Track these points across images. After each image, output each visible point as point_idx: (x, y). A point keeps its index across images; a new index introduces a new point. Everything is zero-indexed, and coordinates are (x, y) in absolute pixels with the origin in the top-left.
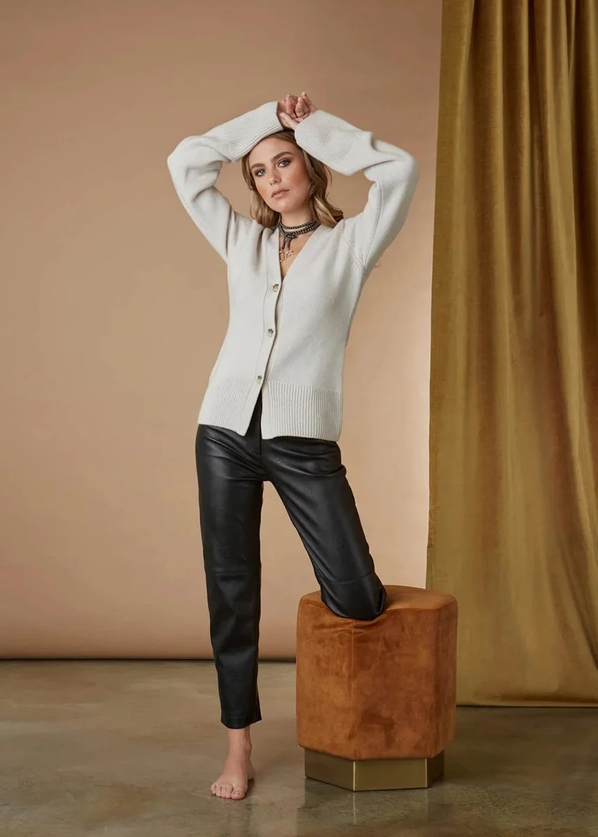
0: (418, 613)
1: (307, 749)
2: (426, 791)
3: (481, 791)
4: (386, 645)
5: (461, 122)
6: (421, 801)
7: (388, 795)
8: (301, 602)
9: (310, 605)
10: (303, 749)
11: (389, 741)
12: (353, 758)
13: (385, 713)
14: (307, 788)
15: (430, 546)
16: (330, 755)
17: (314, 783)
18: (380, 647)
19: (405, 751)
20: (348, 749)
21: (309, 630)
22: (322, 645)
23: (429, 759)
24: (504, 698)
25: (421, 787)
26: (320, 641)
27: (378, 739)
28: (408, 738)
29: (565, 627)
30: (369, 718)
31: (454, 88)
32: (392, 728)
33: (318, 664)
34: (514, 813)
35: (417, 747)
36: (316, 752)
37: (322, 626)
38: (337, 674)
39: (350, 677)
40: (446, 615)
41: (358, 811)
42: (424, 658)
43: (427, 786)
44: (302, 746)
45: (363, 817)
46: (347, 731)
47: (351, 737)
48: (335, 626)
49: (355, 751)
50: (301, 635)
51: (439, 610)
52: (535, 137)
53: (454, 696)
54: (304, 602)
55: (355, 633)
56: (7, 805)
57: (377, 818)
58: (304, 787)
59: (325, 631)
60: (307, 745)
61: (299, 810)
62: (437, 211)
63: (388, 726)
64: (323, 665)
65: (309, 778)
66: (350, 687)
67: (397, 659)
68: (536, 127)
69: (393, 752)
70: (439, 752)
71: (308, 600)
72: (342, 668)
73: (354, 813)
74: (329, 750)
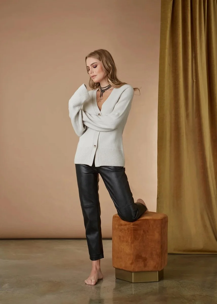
0: (155, 220)
1: (116, 268)
2: (158, 283)
3: (178, 282)
4: (144, 231)
5: (167, 51)
6: (156, 286)
7: (144, 284)
8: (113, 217)
9: (117, 218)
10: (115, 268)
11: (145, 265)
12: (133, 271)
13: (144, 255)
14: (116, 282)
15: (158, 198)
16: (125, 270)
17: (118, 280)
18: (142, 232)
19: (151, 268)
20: (131, 268)
21: (117, 226)
22: (121, 232)
23: (159, 271)
24: (184, 251)
25: (156, 281)
26: (121, 230)
27: (141, 264)
28: (151, 264)
29: (205, 226)
30: (138, 257)
31: (165, 39)
32: (146, 260)
33: (120, 239)
34: (189, 290)
35: (155, 267)
36: (119, 269)
37: (121, 225)
38: (127, 242)
39: (131, 243)
40: (164, 221)
41: (135, 290)
42: (157, 236)
43: (158, 281)
44: (114, 267)
45: (136, 291)
46: (131, 262)
47: (132, 264)
48: (126, 225)
49: (133, 269)
50: (114, 228)
51: (162, 219)
52: (193, 56)
53: (167, 249)
54: (114, 217)
55: (133, 228)
56: (12, 288)
57: (141, 292)
58: (115, 281)
59: (122, 227)
60: (116, 267)
61: (114, 289)
62: (159, 82)
63: (145, 260)
64: (122, 239)
65: (117, 278)
66: (131, 246)
67: (148, 236)
68: (193, 53)
69: (146, 269)
70: (162, 269)
71: (116, 216)
72: (128, 240)
73: (133, 290)
74: (124, 269)
